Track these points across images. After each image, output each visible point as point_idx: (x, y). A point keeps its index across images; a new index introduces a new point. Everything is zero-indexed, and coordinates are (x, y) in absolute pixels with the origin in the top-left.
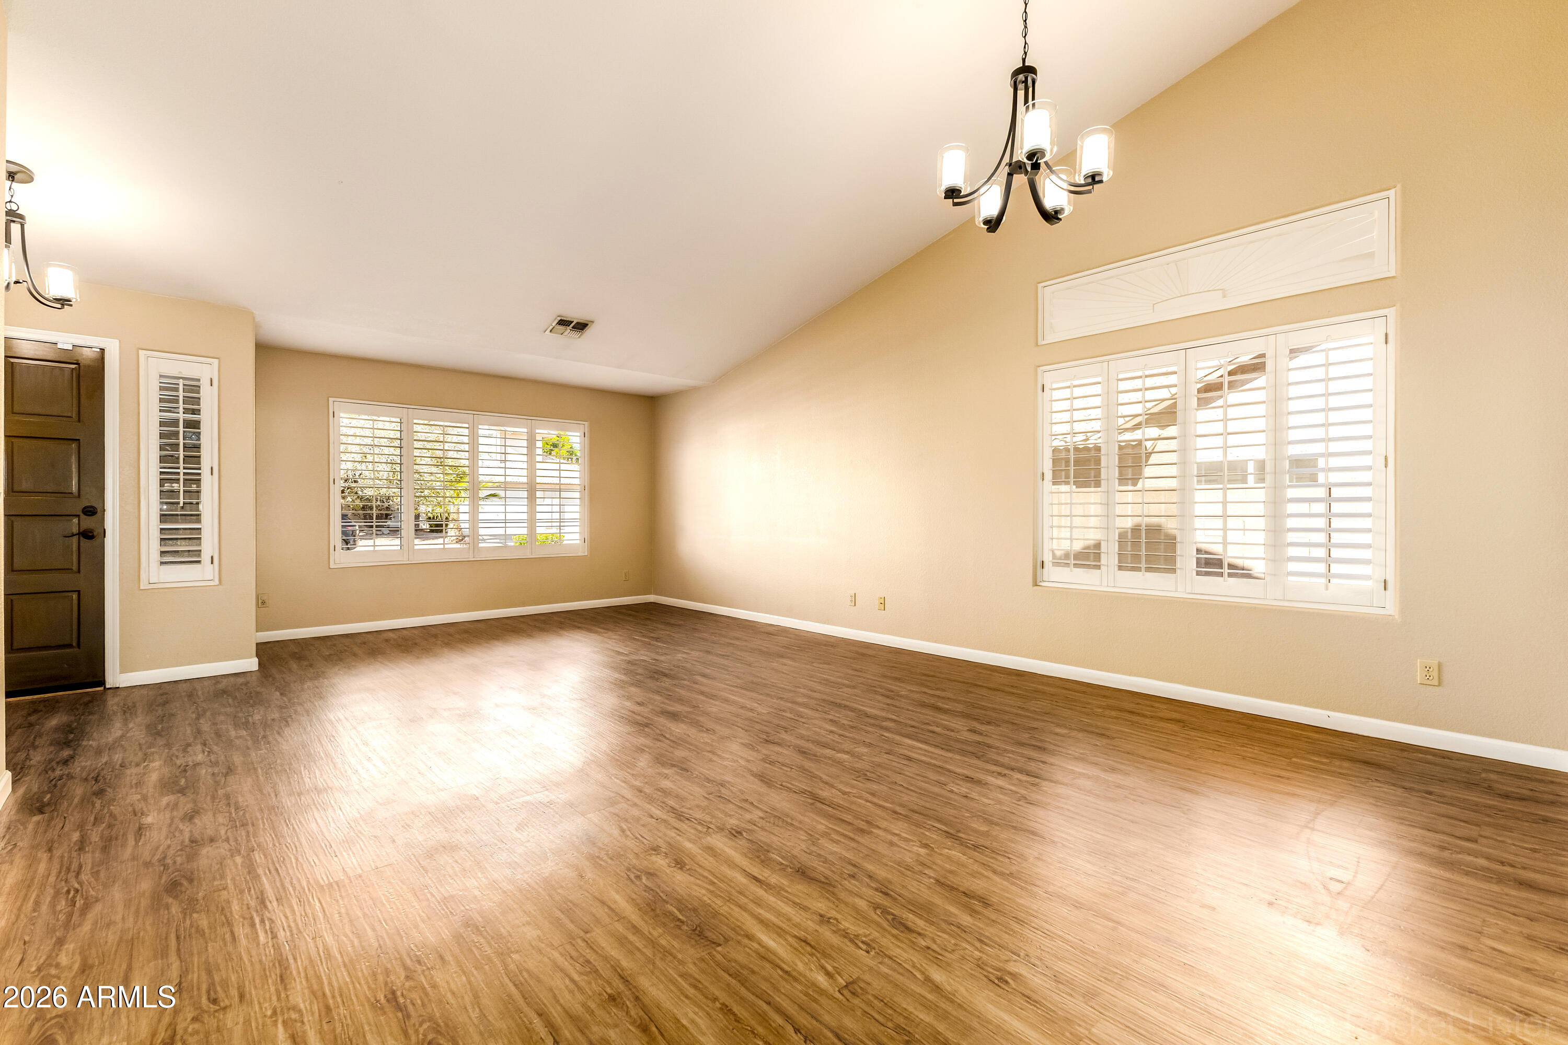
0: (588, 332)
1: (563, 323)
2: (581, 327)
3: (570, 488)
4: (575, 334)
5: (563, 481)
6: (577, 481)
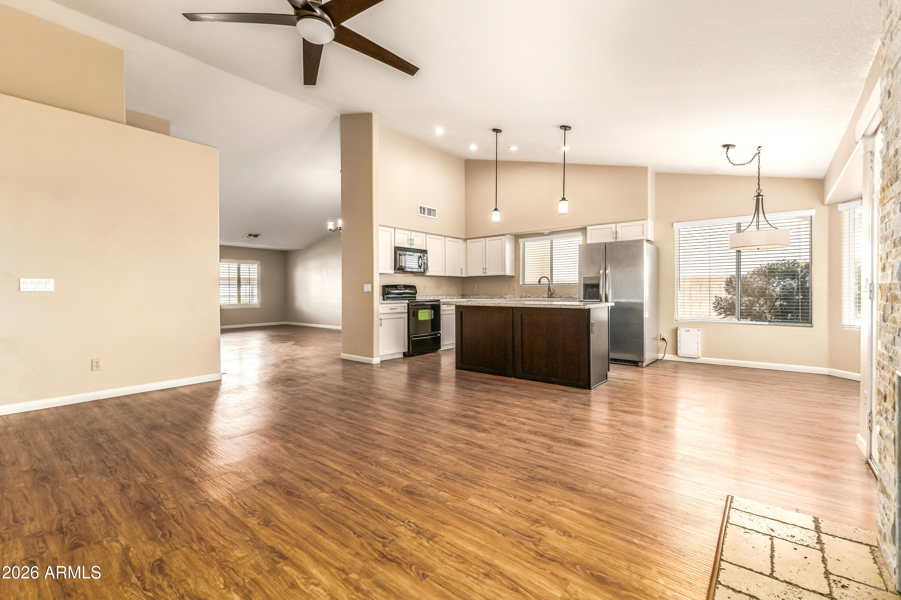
0: (258, 237)
1: (250, 235)
2: (256, 236)
3: (253, 279)
4: (254, 238)
5: (251, 277)
6: (256, 277)
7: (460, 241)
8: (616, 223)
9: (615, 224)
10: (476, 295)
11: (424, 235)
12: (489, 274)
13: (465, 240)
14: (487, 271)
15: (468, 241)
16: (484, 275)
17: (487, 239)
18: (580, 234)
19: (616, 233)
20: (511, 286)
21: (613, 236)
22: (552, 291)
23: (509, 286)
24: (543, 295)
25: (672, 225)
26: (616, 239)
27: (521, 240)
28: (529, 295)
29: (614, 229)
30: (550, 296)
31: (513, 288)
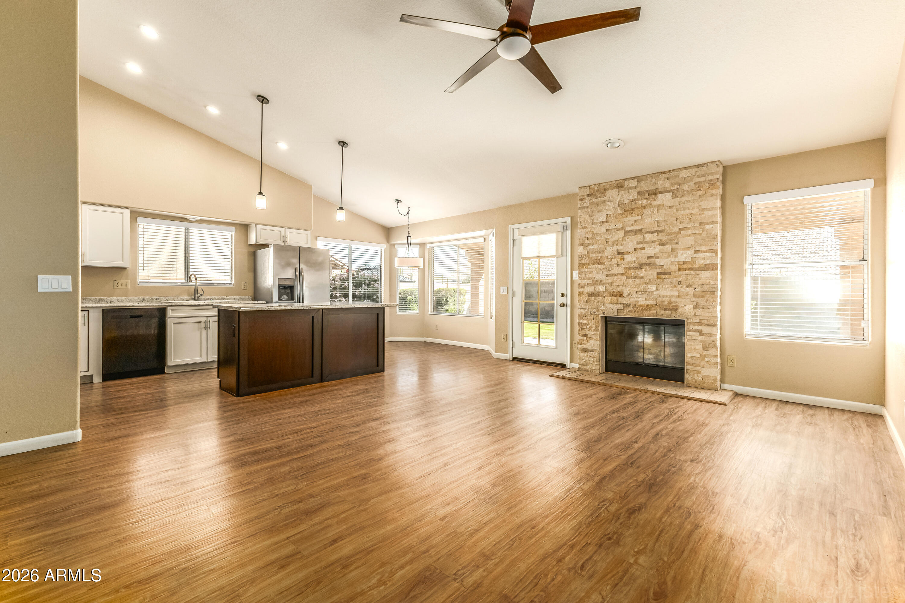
9: (284, 229)
12: (89, 263)
14: (86, 258)
17: (86, 207)
18: (234, 229)
19: (285, 237)
20: (120, 284)
21: (282, 239)
22: (200, 292)
23: (115, 285)
24: (182, 297)
25: (316, 239)
26: (285, 244)
27: (139, 219)
28: (158, 297)
29: (283, 233)
30: (198, 298)
31: (124, 287)
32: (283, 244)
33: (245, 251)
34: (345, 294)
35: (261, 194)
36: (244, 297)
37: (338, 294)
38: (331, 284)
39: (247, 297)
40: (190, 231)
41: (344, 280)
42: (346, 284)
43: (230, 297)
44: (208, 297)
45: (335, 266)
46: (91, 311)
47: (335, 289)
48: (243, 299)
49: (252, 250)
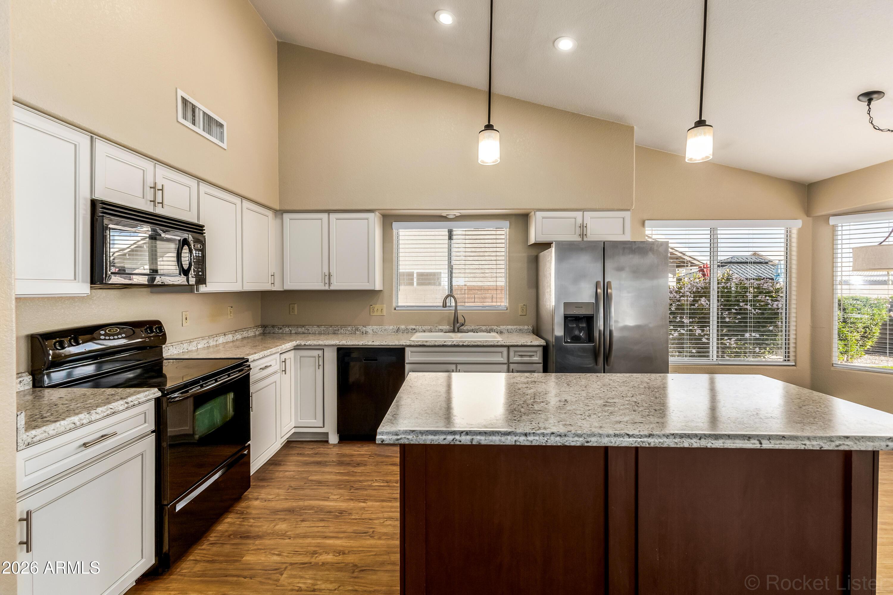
7: (270, 213)
8: (583, 210)
9: (581, 213)
10: (298, 326)
11: (193, 183)
12: (336, 286)
13: (279, 213)
14: (334, 280)
15: (286, 216)
16: (326, 288)
17: (333, 216)
18: (507, 223)
19: (583, 227)
20: (375, 310)
21: (578, 231)
22: (461, 320)
23: (371, 310)
24: (440, 327)
25: (643, 224)
26: (583, 238)
27: (395, 224)
28: (414, 327)
29: (579, 221)
30: (458, 329)
31: (379, 313)
32: (580, 239)
33: (523, 255)
34: (700, 318)
35: (489, 127)
36: (521, 327)
37: (686, 321)
38: (673, 300)
39: (526, 327)
40: (454, 233)
41: (699, 292)
42: (703, 301)
43: (502, 327)
44: (473, 327)
45: (681, 263)
46: (326, 350)
47: (680, 308)
48: (520, 330)
49: (533, 252)
